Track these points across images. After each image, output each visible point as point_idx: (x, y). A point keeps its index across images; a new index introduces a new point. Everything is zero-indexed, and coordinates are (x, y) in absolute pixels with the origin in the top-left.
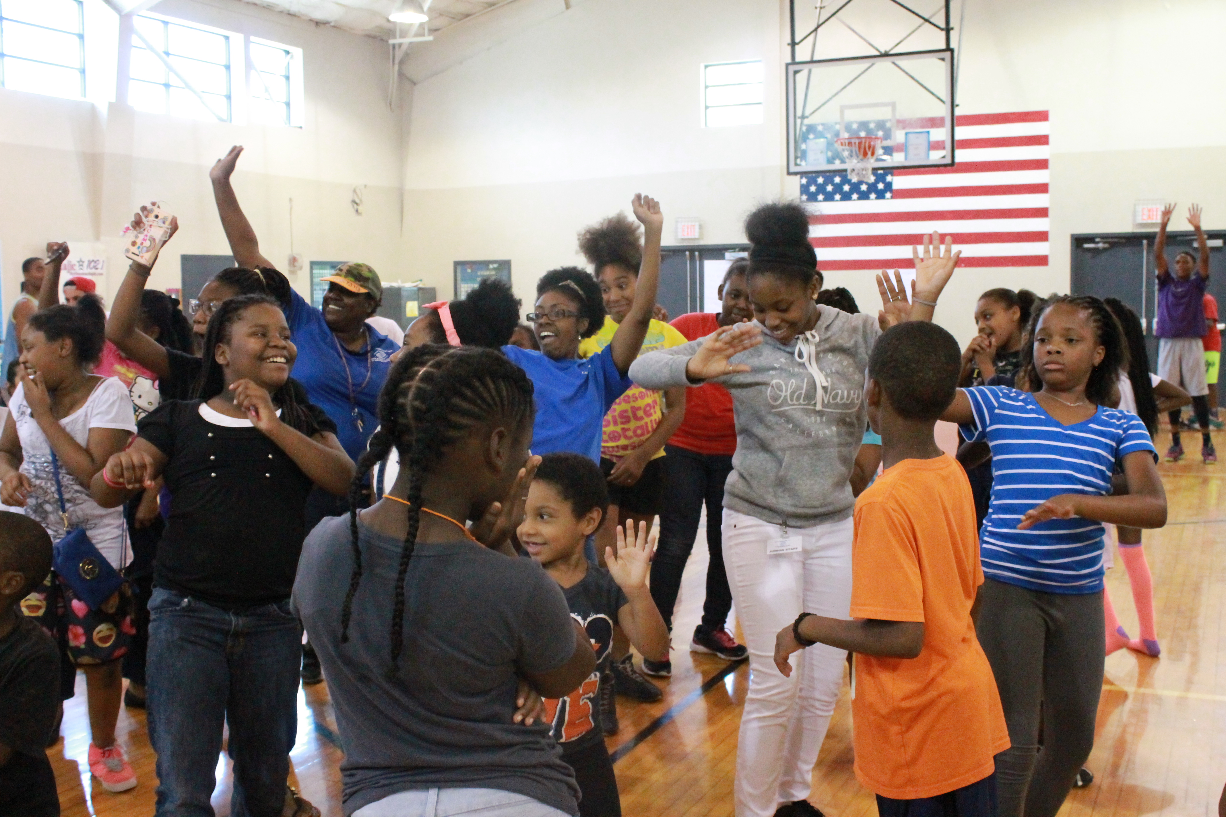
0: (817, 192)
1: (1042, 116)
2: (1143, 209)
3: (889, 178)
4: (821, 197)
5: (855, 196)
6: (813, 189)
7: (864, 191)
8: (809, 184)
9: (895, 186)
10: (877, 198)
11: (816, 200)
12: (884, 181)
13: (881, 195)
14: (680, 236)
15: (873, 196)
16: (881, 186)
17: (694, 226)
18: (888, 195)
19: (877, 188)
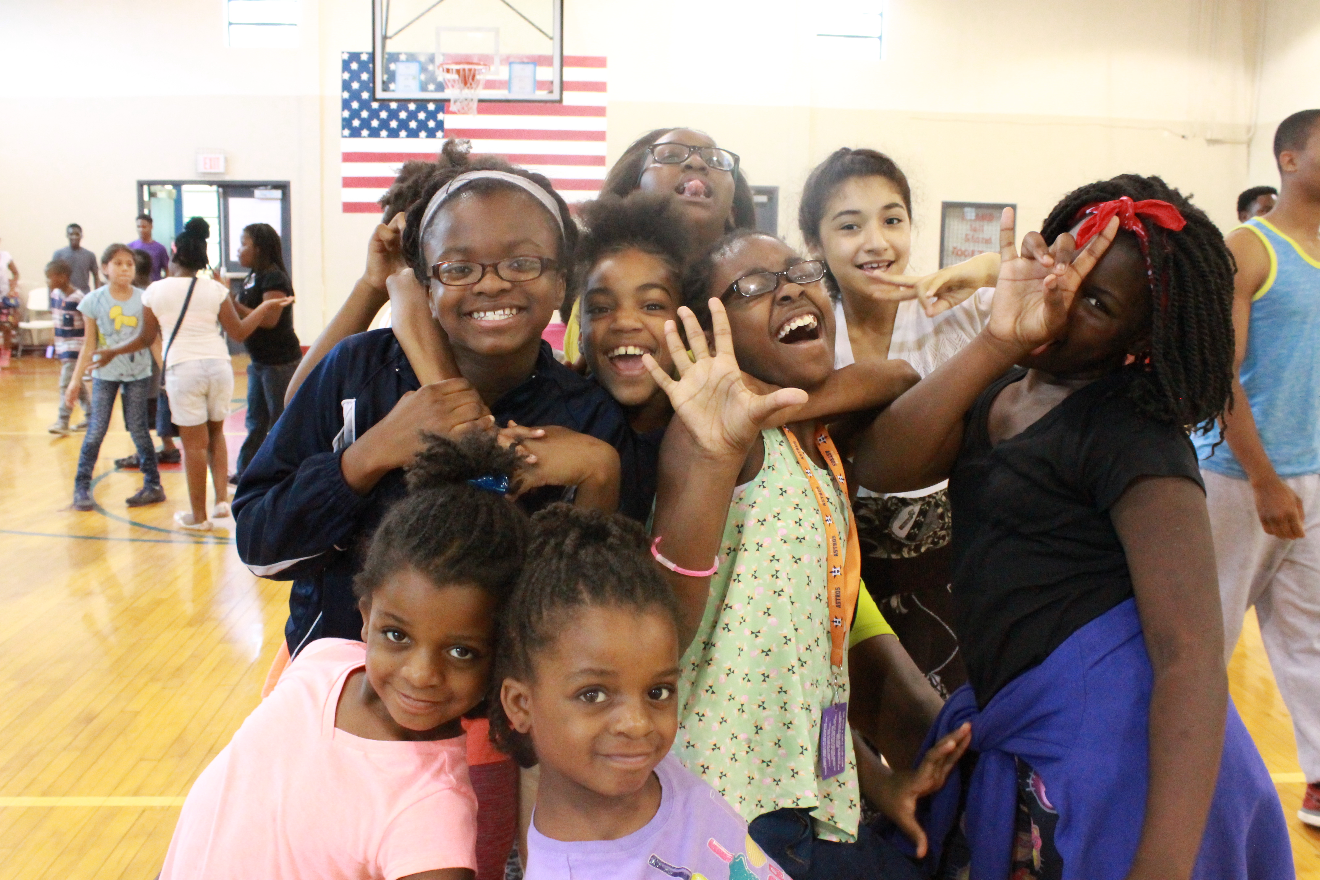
0: (361, 128)
1: (600, 62)
3: (440, 116)
4: (365, 133)
5: (403, 133)
6: (356, 123)
7: (413, 129)
8: (352, 117)
9: (447, 126)
10: (428, 137)
11: (359, 136)
12: (435, 119)
13: (431, 134)
14: (202, 169)
15: (423, 134)
16: (431, 124)
17: (218, 158)
18: (439, 134)
19: (428, 125)
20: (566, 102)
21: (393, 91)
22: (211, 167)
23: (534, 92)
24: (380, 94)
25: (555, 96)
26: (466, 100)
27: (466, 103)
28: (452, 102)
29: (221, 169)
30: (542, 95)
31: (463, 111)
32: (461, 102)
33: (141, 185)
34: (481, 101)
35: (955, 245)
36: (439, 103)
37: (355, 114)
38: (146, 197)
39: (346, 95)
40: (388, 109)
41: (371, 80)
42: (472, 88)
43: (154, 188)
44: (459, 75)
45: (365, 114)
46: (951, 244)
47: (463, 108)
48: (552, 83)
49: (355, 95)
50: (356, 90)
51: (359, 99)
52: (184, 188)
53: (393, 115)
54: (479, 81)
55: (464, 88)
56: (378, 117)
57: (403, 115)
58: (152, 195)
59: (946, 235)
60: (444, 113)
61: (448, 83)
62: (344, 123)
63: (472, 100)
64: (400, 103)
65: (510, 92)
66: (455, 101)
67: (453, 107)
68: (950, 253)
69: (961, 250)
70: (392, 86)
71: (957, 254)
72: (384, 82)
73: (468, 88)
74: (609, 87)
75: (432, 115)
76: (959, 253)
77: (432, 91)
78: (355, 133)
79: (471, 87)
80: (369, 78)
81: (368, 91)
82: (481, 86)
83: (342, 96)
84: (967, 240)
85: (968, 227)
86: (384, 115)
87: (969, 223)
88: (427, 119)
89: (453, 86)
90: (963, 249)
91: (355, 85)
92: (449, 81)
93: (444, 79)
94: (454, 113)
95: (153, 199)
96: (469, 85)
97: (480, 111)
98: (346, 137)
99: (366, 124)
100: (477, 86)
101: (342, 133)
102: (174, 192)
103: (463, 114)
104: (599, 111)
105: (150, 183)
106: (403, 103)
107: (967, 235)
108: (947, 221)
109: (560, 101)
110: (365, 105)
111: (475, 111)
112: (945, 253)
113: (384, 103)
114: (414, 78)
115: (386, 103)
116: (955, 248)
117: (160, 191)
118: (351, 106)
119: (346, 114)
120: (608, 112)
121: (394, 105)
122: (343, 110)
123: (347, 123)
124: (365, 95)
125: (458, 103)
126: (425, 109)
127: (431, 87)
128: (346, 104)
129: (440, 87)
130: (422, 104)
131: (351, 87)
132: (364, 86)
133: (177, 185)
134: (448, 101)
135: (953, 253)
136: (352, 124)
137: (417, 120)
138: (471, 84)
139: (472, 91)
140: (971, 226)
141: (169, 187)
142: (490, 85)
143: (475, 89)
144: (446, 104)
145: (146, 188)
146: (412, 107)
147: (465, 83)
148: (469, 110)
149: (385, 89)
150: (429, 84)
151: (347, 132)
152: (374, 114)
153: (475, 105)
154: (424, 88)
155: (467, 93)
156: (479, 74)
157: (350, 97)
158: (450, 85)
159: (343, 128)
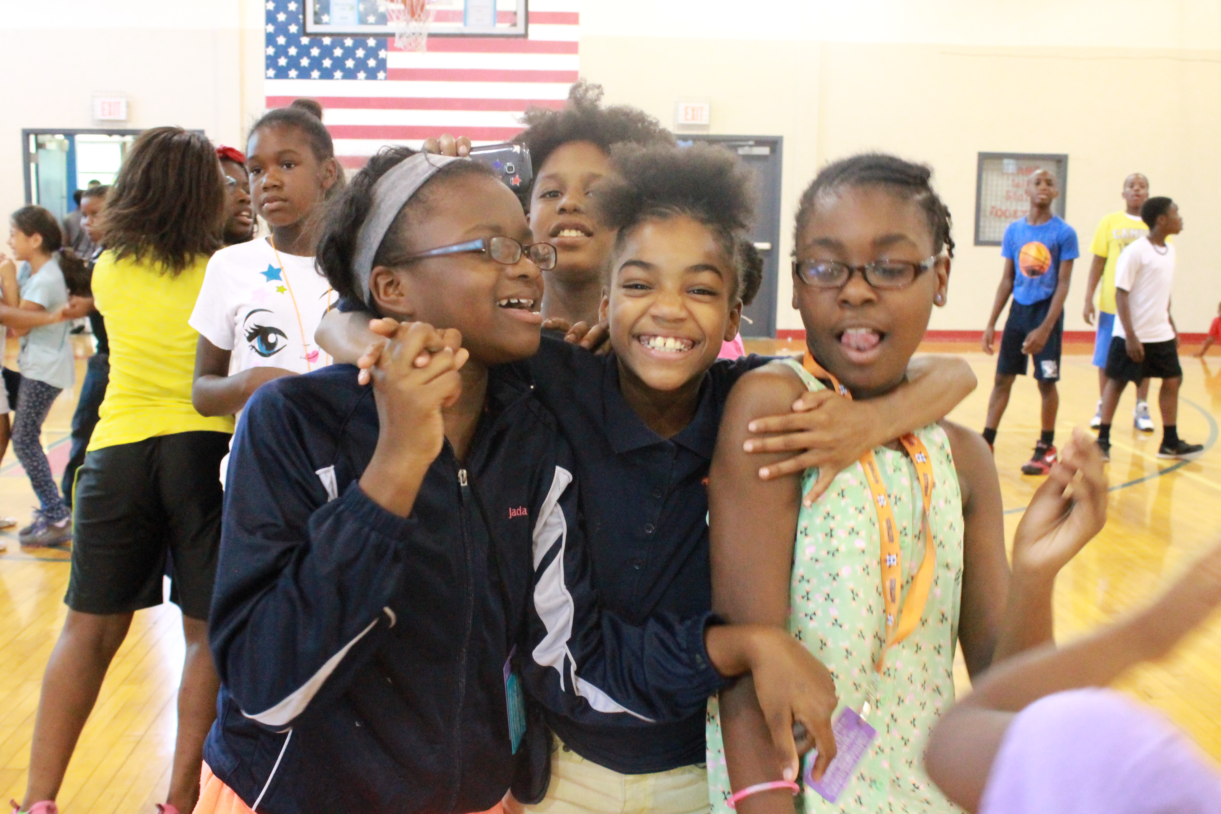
0: (289, 67)
2: (686, 108)
3: (382, 54)
4: (293, 73)
5: (338, 74)
7: (349, 68)
8: (277, 55)
9: (390, 65)
10: (367, 78)
11: (286, 77)
12: (376, 57)
13: (372, 75)
14: (99, 116)
15: (362, 75)
16: (372, 63)
17: (119, 103)
18: (381, 75)
19: (367, 64)
20: (532, 36)
21: (326, 23)
22: (110, 114)
23: (494, 25)
24: (311, 28)
25: (519, 29)
26: (414, 34)
27: (414, 37)
28: (397, 37)
29: (122, 116)
30: (503, 28)
31: (410, 48)
32: (407, 37)
33: (26, 134)
34: (431, 35)
35: (993, 204)
36: (381, 38)
37: (281, 51)
38: (33, 149)
39: (271, 28)
40: (320, 45)
41: (301, 9)
42: (421, 20)
43: (42, 138)
44: (405, 4)
45: (293, 51)
46: (988, 203)
47: (410, 44)
48: (515, 14)
49: (282, 29)
50: (282, 22)
51: (286, 33)
52: (78, 138)
53: (327, 52)
54: (428, 13)
55: (411, 20)
56: (308, 55)
57: (338, 52)
58: (40, 146)
59: (983, 192)
60: (386, 50)
61: (392, 14)
62: (268, 62)
63: (421, 34)
64: (334, 37)
65: (465, 25)
66: (401, 36)
67: (398, 43)
68: (988, 213)
69: (1001, 210)
70: (325, 18)
71: (996, 215)
72: (316, 13)
73: (416, 20)
74: (581, 19)
75: (372, 53)
76: (999, 213)
77: (371, 24)
78: (282, 74)
79: (419, 20)
80: (297, 8)
81: (297, 24)
82: (431, 18)
83: (266, 30)
84: (1008, 198)
85: (1010, 182)
86: (315, 52)
87: (1011, 178)
88: (367, 57)
89: (398, 18)
90: (1004, 208)
91: (282, 17)
92: (393, 11)
93: (387, 10)
94: (400, 50)
95: (41, 151)
96: (416, 17)
97: (431, 48)
98: (270, 78)
99: (294, 63)
100: (427, 17)
101: (266, 74)
102: (66, 142)
103: (410, 51)
104: (570, 48)
105: (37, 133)
106: (337, 38)
107: (1008, 192)
108: (984, 176)
109: (525, 35)
110: (292, 40)
111: (425, 49)
112: (982, 214)
113: (316, 38)
114: (352, 8)
115: (318, 38)
116: (993, 208)
117: (50, 141)
118: (276, 42)
119: (271, 51)
120: (581, 48)
121: (327, 41)
122: (267, 46)
123: (271, 62)
124: (293, 29)
125: (404, 39)
126: (365, 46)
127: (371, 19)
128: (270, 39)
129: (383, 19)
130: (360, 39)
131: (277, 19)
132: (292, 18)
133: (70, 134)
134: (393, 35)
135: (991, 213)
136: (277, 63)
137: (354, 58)
138: (419, 16)
139: (421, 24)
140: (1013, 181)
141: (61, 137)
142: (442, 16)
143: (425, 21)
144: (389, 39)
145: (32, 138)
146: (349, 42)
147: (413, 14)
148: (416, 47)
149: (317, 22)
150: (369, 16)
151: (271, 72)
152: (304, 51)
153: (424, 41)
154: (363, 21)
155: (414, 26)
156: (429, 3)
157: (275, 30)
158: (394, 16)
159: (267, 68)
